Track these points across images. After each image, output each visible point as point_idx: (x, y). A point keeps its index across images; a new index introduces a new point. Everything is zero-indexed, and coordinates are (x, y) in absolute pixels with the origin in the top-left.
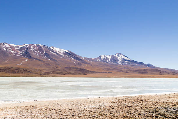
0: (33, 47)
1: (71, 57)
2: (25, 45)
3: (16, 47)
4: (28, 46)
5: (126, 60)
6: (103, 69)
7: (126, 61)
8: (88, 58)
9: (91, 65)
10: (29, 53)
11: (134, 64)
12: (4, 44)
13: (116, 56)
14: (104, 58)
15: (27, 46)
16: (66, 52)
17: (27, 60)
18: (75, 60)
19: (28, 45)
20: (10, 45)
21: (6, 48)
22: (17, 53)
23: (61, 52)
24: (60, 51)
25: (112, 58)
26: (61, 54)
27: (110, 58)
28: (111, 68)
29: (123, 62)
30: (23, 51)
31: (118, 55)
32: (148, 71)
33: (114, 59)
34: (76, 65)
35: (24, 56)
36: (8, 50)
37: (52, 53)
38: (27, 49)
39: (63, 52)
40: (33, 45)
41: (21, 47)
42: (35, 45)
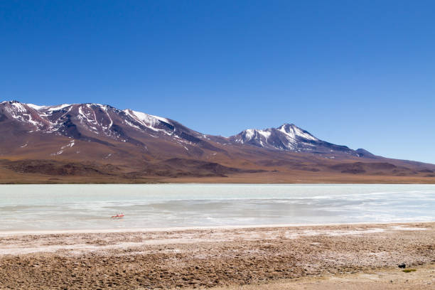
0: (83, 110)
1: (176, 133)
2: (63, 106)
3: (42, 111)
4: (70, 110)
5: (305, 140)
6: (255, 163)
7: (305, 144)
8: (216, 137)
9: (226, 153)
10: (75, 125)
11: (325, 149)
12: (14, 104)
13: (283, 130)
14: (254, 136)
15: (67, 108)
16: (162, 122)
17: (73, 144)
18: (186, 142)
19: (69, 107)
20: (26, 107)
21: (19, 113)
22: (46, 126)
23: (151, 122)
24: (148, 121)
25: (272, 135)
26: (150, 127)
27: (267, 135)
28: (274, 161)
29: (300, 146)
30: (59, 122)
31: (287, 129)
32: (365, 168)
33: (277, 138)
34: (190, 155)
35: (63, 133)
36: (23, 119)
37: (130, 124)
38: (68, 116)
39: (154, 121)
40: (82, 105)
41: (54, 112)
42: (88, 106)
